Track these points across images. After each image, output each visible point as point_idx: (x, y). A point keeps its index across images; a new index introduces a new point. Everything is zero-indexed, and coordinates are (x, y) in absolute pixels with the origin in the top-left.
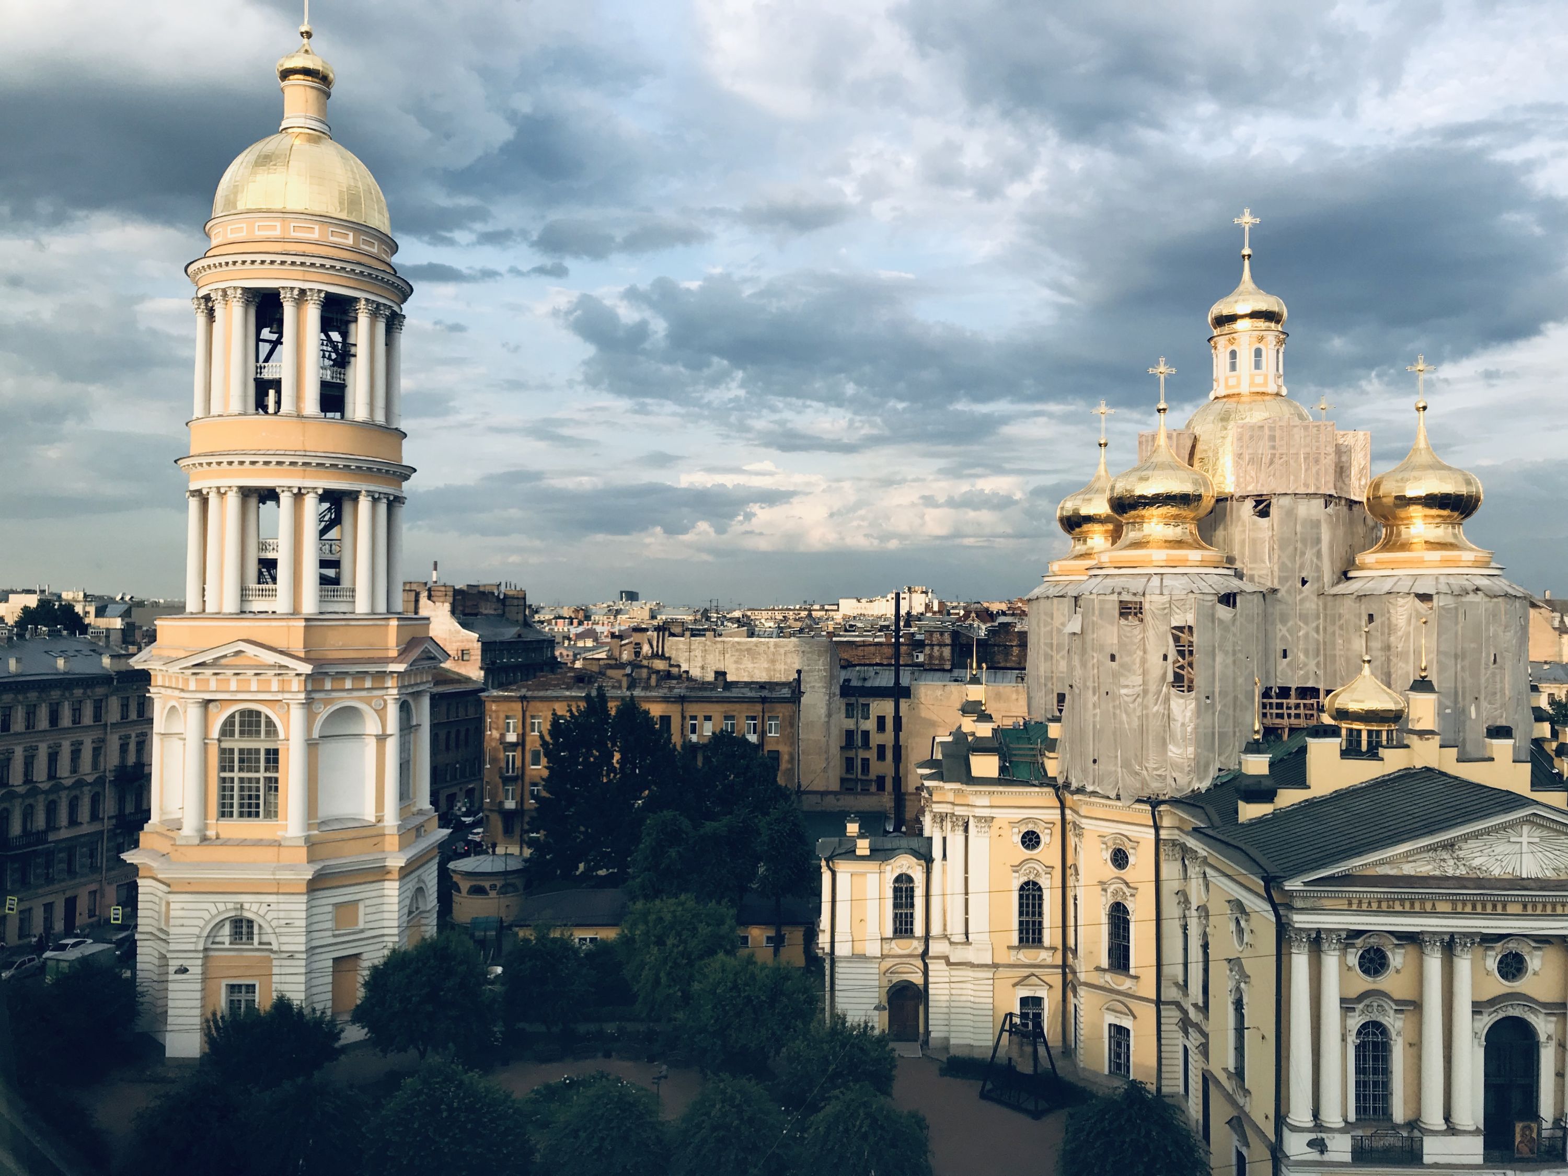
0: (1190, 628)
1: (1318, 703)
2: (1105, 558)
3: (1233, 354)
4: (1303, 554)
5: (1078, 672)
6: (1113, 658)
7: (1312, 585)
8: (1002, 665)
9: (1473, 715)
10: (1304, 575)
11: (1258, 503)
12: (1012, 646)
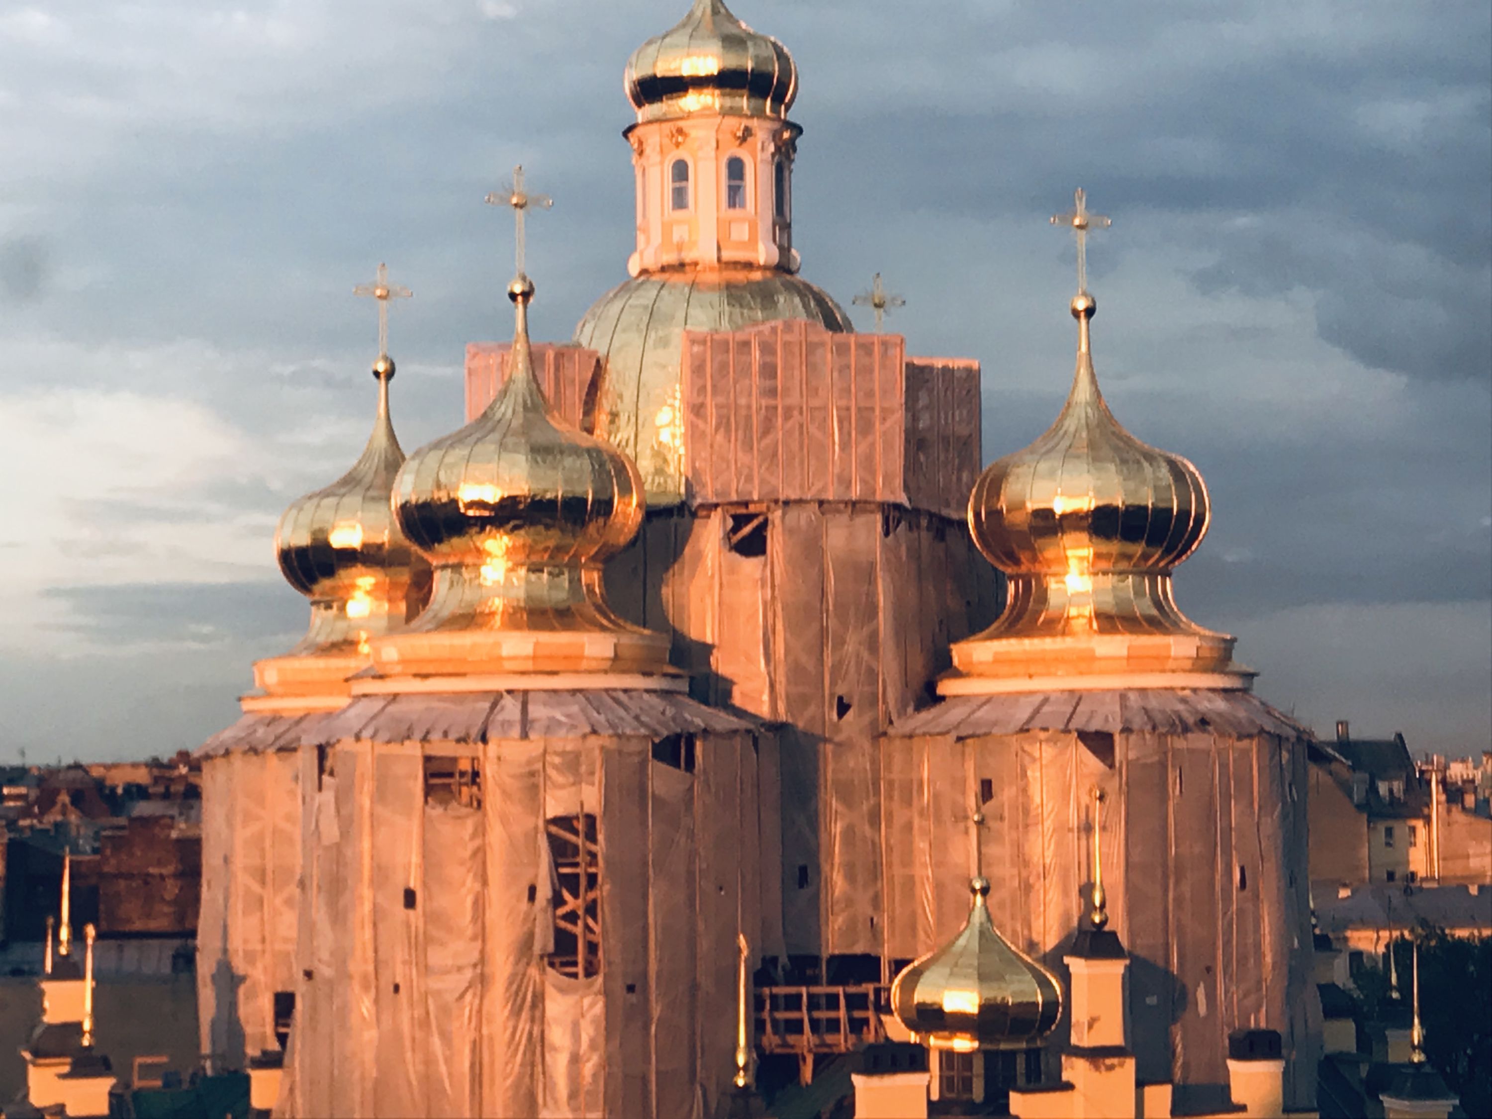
0: (591, 819)
1: (877, 992)
2: (390, 652)
3: (681, 171)
4: (840, 643)
5: (325, 939)
6: (410, 898)
7: (860, 714)
8: (138, 925)
9: (1202, 1009)
10: (841, 690)
11: (740, 521)
12: (162, 877)
